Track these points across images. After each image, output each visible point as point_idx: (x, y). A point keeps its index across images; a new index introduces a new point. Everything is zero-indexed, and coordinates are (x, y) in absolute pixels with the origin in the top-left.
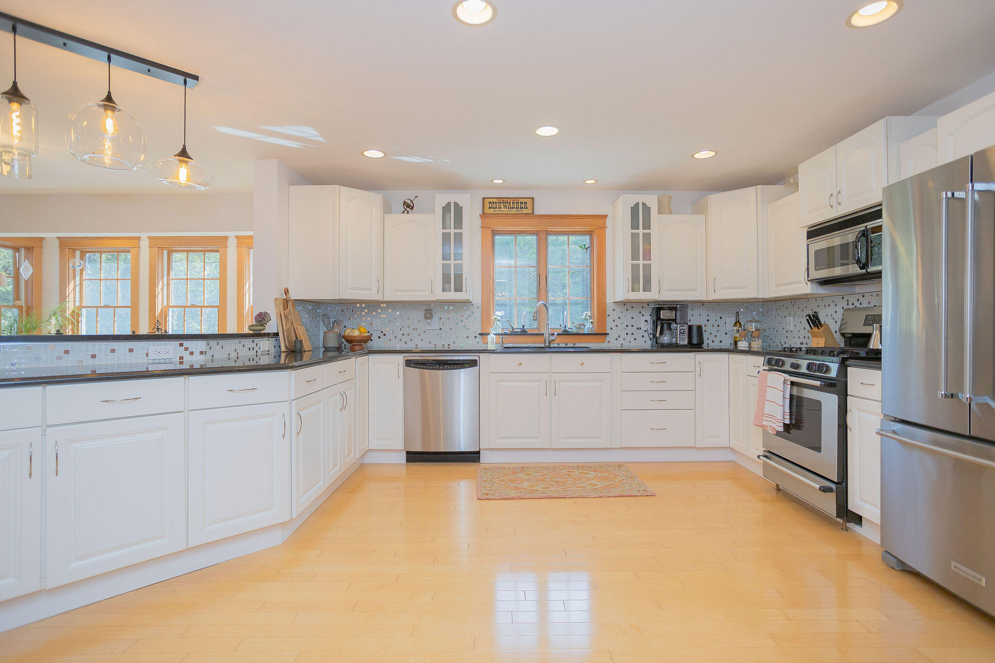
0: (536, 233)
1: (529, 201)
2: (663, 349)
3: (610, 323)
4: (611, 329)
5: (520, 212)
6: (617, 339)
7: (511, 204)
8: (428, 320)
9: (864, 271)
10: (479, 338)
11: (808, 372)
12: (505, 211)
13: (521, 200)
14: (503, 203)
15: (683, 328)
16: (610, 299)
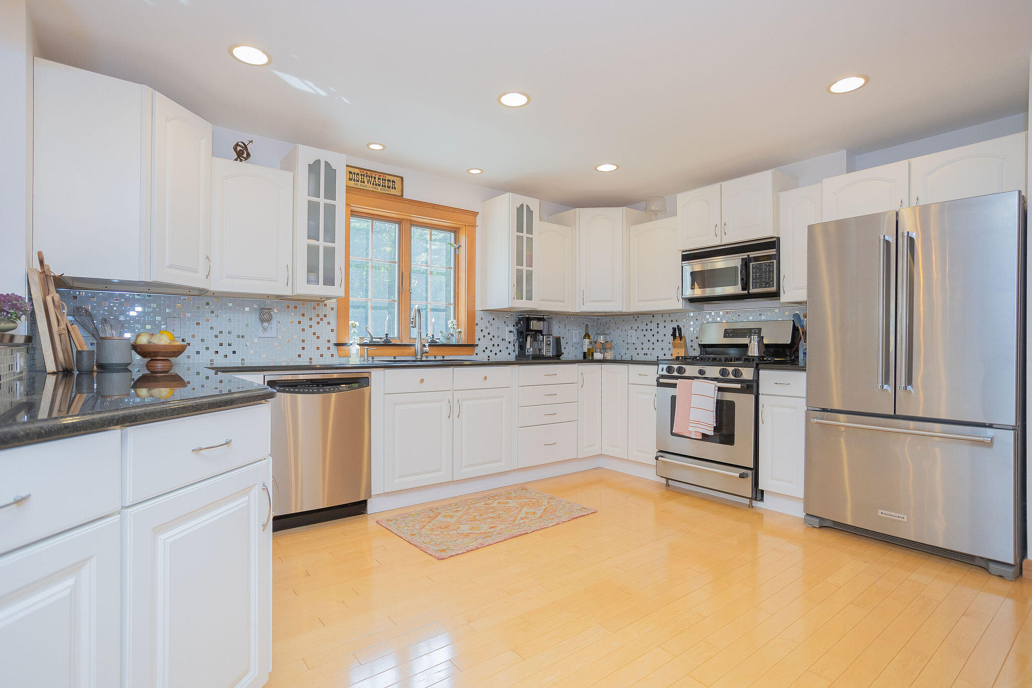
0: (399, 221)
1: (397, 180)
2: (534, 361)
3: (478, 334)
4: (479, 339)
5: (387, 192)
6: (484, 351)
7: (377, 179)
8: (266, 324)
9: (746, 292)
10: (334, 350)
11: (722, 377)
12: (369, 187)
13: (388, 177)
14: (367, 176)
15: (549, 339)
16: (478, 307)
